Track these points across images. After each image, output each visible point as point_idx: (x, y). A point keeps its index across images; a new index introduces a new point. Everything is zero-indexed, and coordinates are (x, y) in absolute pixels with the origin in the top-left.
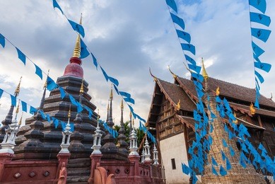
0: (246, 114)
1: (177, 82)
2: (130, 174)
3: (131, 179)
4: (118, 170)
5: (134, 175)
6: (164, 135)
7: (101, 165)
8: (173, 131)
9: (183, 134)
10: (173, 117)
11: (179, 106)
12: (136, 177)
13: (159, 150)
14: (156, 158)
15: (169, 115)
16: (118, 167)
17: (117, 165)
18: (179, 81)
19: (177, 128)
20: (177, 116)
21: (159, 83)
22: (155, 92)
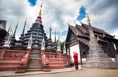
0: (102, 37)
1: (76, 26)
2: (57, 58)
3: (57, 60)
4: (52, 56)
5: (59, 58)
6: (71, 45)
7: (45, 54)
8: (75, 44)
9: (78, 45)
10: (75, 39)
11: (77, 34)
12: (59, 59)
13: (69, 50)
14: (68, 53)
15: (73, 38)
16: (52, 55)
17: (51, 54)
18: (78, 26)
19: (76, 43)
20: (76, 38)
21: (70, 26)
22: (69, 30)
